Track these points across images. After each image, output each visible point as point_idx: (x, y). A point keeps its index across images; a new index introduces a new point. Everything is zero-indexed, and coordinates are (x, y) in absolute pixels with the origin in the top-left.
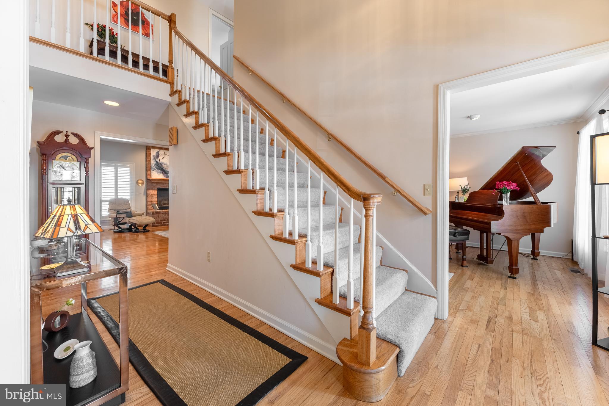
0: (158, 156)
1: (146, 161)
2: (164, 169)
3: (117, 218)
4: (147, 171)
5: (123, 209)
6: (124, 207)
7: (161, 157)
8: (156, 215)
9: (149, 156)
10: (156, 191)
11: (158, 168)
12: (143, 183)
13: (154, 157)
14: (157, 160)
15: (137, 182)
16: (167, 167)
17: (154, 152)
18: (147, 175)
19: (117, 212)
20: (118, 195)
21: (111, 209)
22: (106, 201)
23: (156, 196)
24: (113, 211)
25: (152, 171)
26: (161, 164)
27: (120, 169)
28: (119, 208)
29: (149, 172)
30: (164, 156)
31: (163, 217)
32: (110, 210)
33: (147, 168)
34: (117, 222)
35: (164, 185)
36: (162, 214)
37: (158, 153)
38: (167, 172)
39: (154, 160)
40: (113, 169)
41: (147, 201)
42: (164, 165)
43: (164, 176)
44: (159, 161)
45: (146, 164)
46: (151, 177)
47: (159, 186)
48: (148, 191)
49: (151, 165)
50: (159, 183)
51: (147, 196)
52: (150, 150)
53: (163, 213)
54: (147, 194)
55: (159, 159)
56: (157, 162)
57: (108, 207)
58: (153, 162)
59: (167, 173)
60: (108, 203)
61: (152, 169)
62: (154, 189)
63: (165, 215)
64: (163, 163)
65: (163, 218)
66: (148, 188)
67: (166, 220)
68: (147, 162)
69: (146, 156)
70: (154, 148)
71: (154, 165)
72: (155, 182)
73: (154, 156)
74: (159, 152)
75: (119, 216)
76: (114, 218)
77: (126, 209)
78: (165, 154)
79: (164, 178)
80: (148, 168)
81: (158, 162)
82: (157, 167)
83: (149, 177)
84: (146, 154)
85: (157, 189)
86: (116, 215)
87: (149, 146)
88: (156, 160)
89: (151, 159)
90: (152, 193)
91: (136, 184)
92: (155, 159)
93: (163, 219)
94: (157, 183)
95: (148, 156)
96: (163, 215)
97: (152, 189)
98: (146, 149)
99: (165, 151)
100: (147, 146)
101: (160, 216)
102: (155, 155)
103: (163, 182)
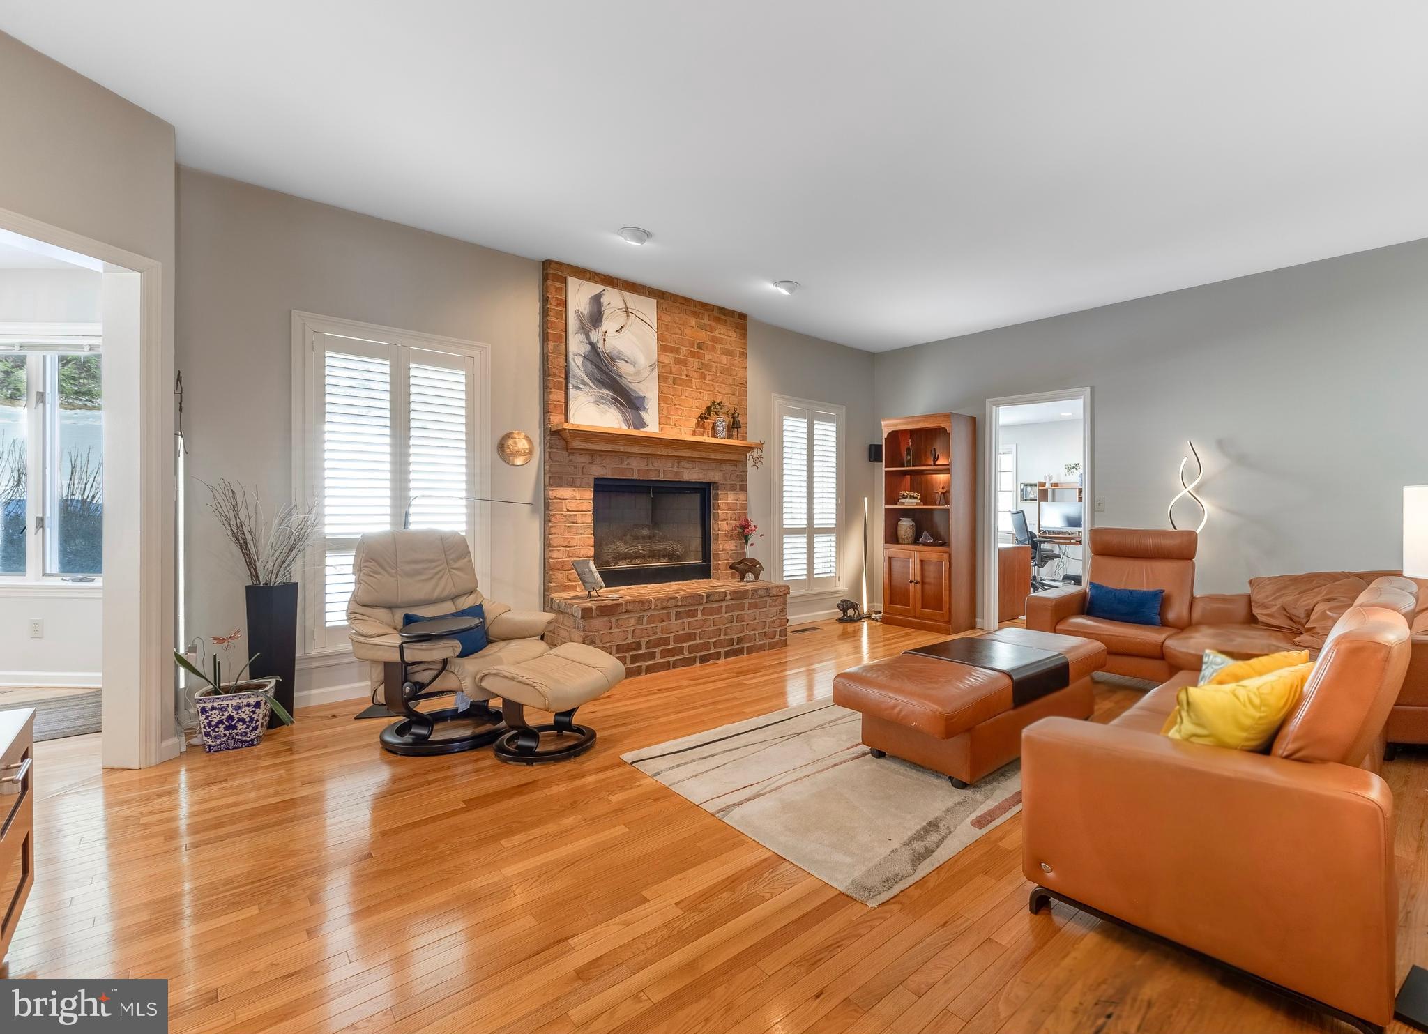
0: (596, 317)
1: (545, 338)
2: (623, 382)
3: (405, 664)
4: (545, 388)
5: (436, 595)
6: (445, 586)
7: (609, 325)
8: (598, 623)
9: (558, 314)
10: (589, 494)
11: (598, 376)
12: (530, 453)
13: (581, 322)
14: (595, 336)
15: (502, 446)
16: (638, 373)
17: (579, 296)
18: (546, 411)
19: (409, 620)
20: (407, 514)
21: (367, 600)
22: (341, 545)
23: (589, 519)
24: (382, 614)
25: (572, 392)
26: (612, 358)
27: (420, 375)
28: (416, 589)
29: (557, 396)
30: (622, 319)
31: (630, 630)
32: (361, 606)
33: (546, 372)
34: (407, 690)
35: (624, 465)
36: (628, 612)
37: (597, 300)
38: (635, 401)
39: (581, 337)
40: (380, 370)
41: (546, 545)
42: (623, 367)
43: (627, 421)
44: (601, 341)
45: (545, 358)
46: (567, 420)
47: (600, 470)
48: (552, 493)
49: (566, 360)
50: (602, 453)
51: (547, 520)
52: (563, 286)
53: (629, 607)
54: (547, 510)
55: (601, 334)
56: (593, 346)
57: (352, 587)
58: (577, 346)
59: (638, 403)
60: (349, 559)
61: (571, 380)
62: (578, 482)
63: (640, 618)
64: (620, 352)
65: (630, 636)
66: (554, 477)
67: (644, 647)
68: (551, 346)
69: (545, 313)
70: (584, 274)
71: (579, 360)
72: (588, 446)
73: (579, 315)
74: (604, 300)
75: (415, 653)
76: (388, 665)
77: (454, 598)
78: (627, 312)
79: (624, 427)
80: (555, 375)
81: (600, 345)
82: (593, 373)
83: (556, 420)
84: (545, 301)
85: (592, 482)
86: (401, 648)
87: (557, 263)
88: (588, 337)
89: (566, 332)
90: (572, 505)
91: (497, 457)
92: (584, 330)
93: (630, 640)
94: (593, 454)
95: (551, 313)
96: (633, 622)
97: (571, 484)
98: (545, 278)
99: (627, 295)
100: (546, 264)
101: (619, 626)
102: (585, 312)
103: (622, 448)
